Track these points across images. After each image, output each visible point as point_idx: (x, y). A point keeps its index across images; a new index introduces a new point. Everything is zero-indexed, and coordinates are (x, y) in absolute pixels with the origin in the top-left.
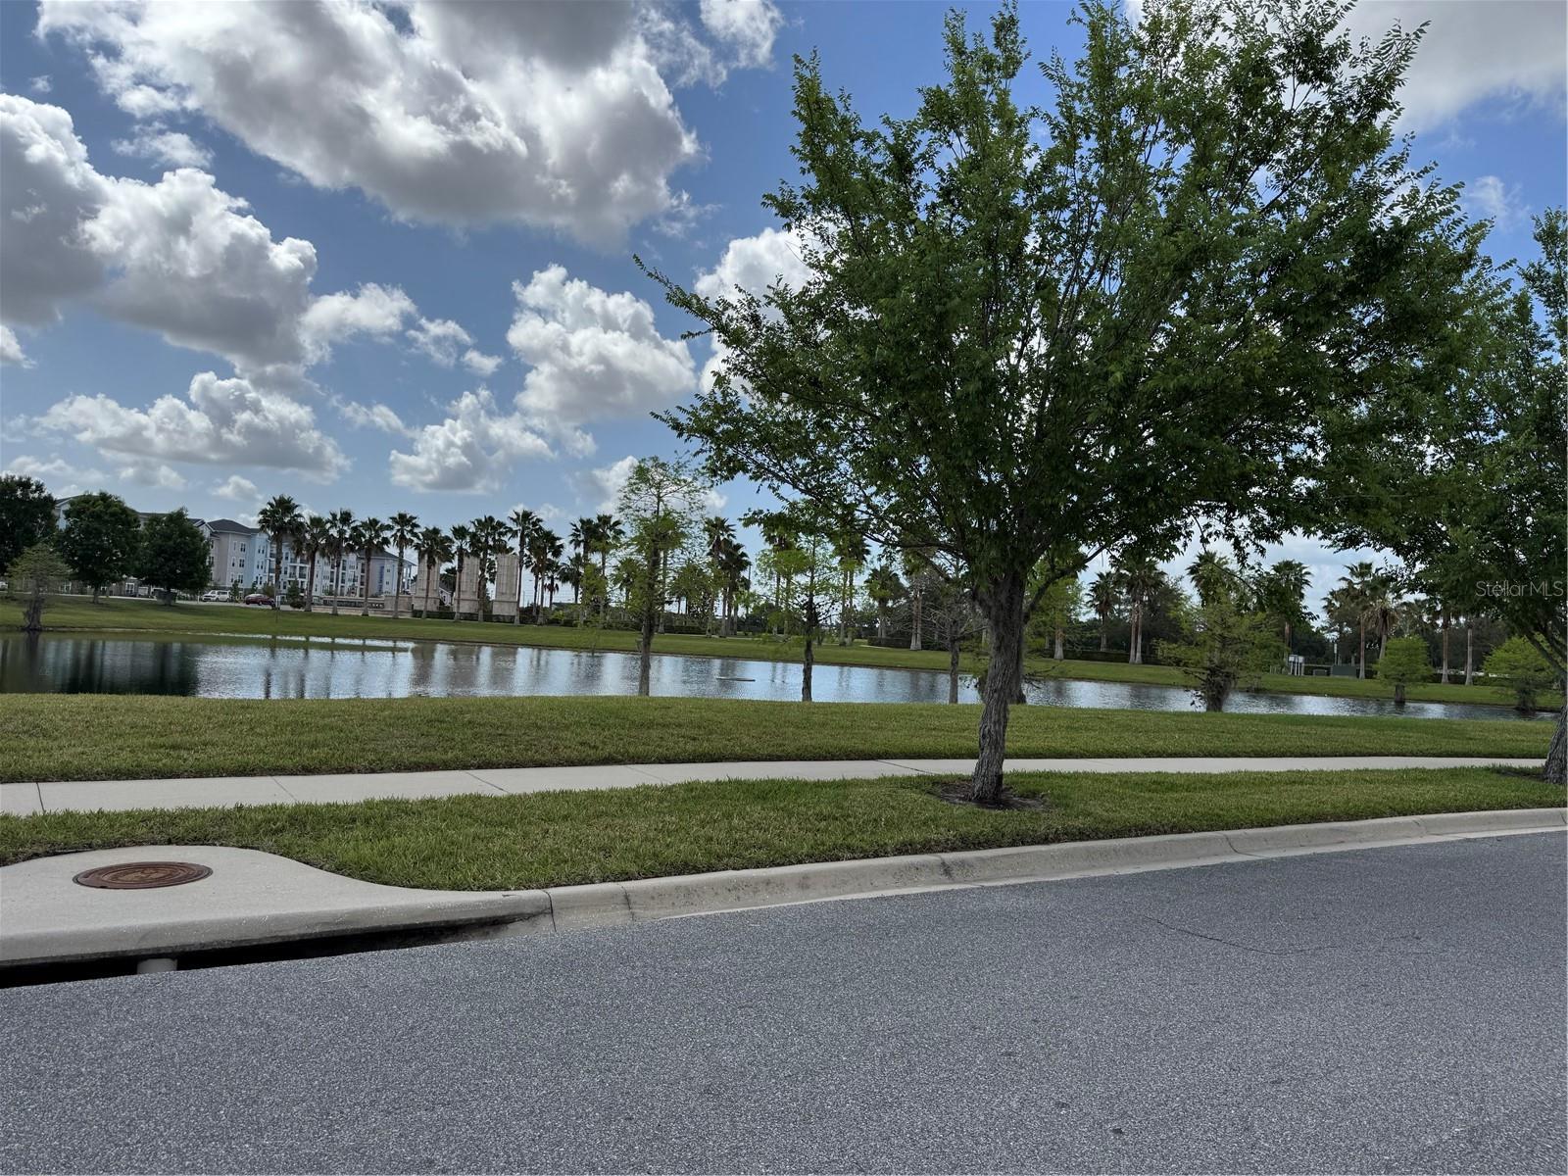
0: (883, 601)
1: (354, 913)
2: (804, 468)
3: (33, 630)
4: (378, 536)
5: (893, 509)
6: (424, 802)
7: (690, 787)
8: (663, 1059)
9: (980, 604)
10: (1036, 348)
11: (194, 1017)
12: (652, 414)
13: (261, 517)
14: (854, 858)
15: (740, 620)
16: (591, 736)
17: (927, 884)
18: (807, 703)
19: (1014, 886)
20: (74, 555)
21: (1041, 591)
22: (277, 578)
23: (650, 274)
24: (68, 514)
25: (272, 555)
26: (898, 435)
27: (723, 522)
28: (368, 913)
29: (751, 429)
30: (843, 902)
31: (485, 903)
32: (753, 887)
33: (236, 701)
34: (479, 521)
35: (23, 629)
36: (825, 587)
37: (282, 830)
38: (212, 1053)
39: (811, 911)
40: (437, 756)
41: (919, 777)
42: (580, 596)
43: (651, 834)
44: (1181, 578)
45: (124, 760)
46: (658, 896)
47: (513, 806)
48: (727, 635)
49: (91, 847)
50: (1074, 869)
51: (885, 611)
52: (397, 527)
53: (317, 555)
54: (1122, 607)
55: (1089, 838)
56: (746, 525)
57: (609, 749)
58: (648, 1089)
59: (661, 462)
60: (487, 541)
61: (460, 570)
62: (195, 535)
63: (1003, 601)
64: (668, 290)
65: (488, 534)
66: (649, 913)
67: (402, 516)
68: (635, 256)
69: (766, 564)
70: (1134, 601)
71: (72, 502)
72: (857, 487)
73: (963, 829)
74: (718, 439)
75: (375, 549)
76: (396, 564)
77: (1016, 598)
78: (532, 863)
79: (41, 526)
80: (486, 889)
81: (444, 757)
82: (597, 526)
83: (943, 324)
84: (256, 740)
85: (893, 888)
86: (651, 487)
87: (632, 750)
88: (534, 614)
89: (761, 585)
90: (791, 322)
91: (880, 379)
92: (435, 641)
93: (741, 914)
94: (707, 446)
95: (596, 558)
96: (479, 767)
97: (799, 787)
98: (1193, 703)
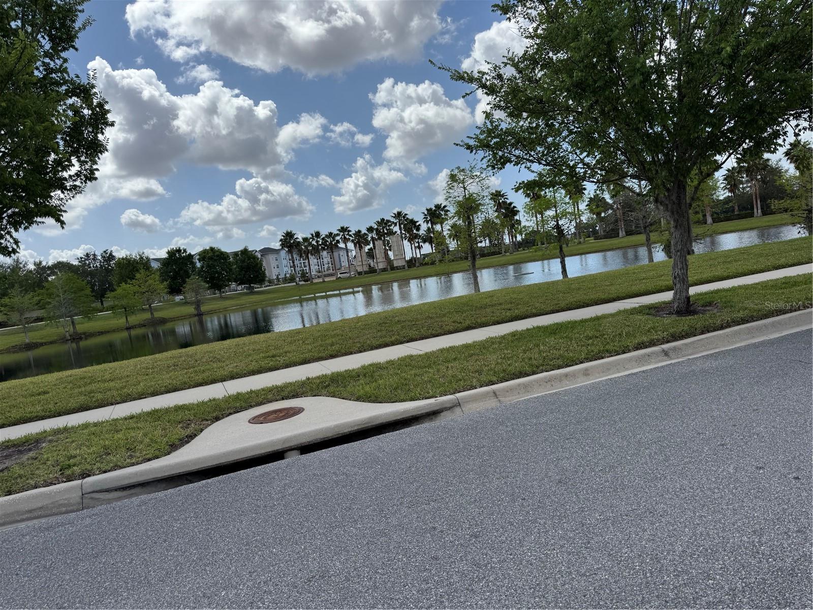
0: (598, 214)
1: (370, 418)
2: (543, 152)
3: (200, 315)
4: (334, 240)
5: (598, 162)
6: (388, 362)
7: (513, 334)
8: (533, 469)
9: (661, 204)
10: (668, 47)
11: (314, 475)
12: (455, 144)
13: (280, 243)
14: (612, 356)
15: (519, 242)
16: (457, 317)
17: (656, 363)
18: (567, 279)
19: (707, 355)
20: (207, 278)
21: (697, 188)
22: (295, 270)
23: (440, 68)
24: (199, 260)
25: (289, 260)
26: (596, 120)
27: (500, 192)
28: (376, 417)
29: (510, 138)
30: (610, 379)
31: (428, 405)
32: (560, 379)
33: (293, 330)
34: (378, 222)
35: (195, 315)
36: (564, 214)
37: (329, 385)
38: (326, 489)
39: (594, 387)
40: (388, 340)
41: (640, 307)
42: (434, 248)
43: (499, 361)
44: (780, 160)
45: (254, 366)
46: (510, 390)
47: (429, 357)
48: (514, 252)
49: (251, 407)
50: (741, 341)
51: (602, 220)
52: (342, 234)
53: (309, 255)
54: (745, 185)
55: (748, 322)
56: (516, 191)
57: (468, 323)
58: (530, 484)
59: (462, 168)
60: (384, 231)
61: (375, 248)
62: (255, 258)
63: (674, 199)
64: (450, 74)
65: (383, 228)
66: (507, 399)
67: (342, 228)
68: (430, 61)
69: (529, 209)
70: (752, 180)
71: (200, 254)
72: (575, 156)
73: (672, 330)
74: (493, 148)
75: (334, 247)
76: (345, 252)
77: (682, 196)
78: (445, 383)
79: (190, 268)
80: (426, 398)
81: (391, 340)
82: (435, 211)
83: (611, 48)
84: (307, 346)
85: (637, 368)
86: (459, 183)
87: (479, 321)
88: (414, 262)
89: (527, 220)
90: (520, 72)
91: (579, 90)
92: (371, 285)
93: (556, 393)
94: (487, 154)
95: (438, 227)
96: (408, 342)
97: (572, 325)
98: (799, 232)
